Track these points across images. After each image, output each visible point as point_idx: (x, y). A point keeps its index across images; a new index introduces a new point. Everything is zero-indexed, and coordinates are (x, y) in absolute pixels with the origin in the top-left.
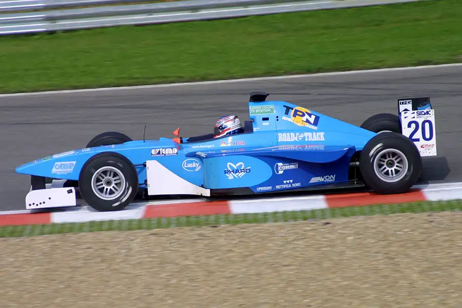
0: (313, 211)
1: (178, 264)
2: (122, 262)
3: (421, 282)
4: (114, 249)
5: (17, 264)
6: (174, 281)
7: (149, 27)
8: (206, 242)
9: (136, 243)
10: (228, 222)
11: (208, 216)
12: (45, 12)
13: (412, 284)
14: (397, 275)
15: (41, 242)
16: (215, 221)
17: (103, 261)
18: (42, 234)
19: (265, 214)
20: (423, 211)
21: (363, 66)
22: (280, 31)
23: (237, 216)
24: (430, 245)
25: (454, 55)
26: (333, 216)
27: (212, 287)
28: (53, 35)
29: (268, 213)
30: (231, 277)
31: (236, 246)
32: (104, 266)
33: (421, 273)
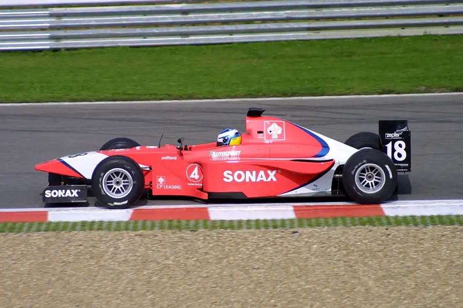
0: (283, 221)
1: (158, 263)
2: (110, 259)
3: (377, 289)
4: (103, 247)
5: (14, 257)
6: (155, 278)
7: (144, 49)
8: (186, 244)
9: (122, 242)
10: (206, 227)
11: (188, 221)
12: (51, 31)
13: (368, 290)
14: (355, 281)
15: (37, 238)
16: (195, 226)
17: (92, 258)
18: (38, 230)
19: (240, 222)
20: (382, 224)
21: (333, 92)
22: (260, 58)
23: (214, 222)
24: (386, 256)
25: (416, 86)
26: (301, 225)
27: (189, 285)
28: (57, 53)
29: (243, 220)
30: (207, 277)
31: (212, 248)
32: (93, 262)
33: (376, 280)
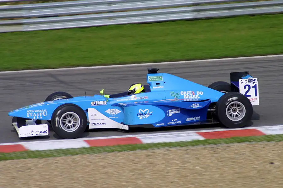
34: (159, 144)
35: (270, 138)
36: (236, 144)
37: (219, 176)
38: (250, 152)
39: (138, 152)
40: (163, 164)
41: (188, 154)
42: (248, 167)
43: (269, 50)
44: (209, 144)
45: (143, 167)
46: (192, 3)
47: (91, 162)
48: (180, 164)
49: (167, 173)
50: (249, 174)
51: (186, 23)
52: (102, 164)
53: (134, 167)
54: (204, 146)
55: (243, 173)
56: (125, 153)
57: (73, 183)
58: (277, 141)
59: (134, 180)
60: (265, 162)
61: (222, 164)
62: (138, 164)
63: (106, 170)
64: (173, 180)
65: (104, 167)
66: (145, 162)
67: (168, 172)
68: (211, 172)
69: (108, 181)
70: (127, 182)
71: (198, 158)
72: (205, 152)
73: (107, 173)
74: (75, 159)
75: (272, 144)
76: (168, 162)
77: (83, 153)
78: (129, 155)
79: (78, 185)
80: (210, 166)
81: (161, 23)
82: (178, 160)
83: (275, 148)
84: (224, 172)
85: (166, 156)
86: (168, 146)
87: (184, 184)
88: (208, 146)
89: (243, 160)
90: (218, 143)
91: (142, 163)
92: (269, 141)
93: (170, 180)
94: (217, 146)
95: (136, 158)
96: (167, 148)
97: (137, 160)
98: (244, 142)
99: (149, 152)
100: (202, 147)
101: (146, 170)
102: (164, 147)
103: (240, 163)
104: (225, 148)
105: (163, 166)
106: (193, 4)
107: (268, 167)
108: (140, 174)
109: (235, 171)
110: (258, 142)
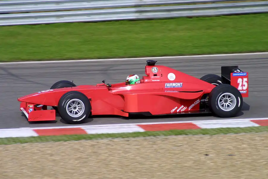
34: (103, 134)
35: (205, 132)
36: (174, 137)
37: (158, 166)
38: (187, 144)
39: (83, 142)
40: (106, 153)
41: (129, 145)
42: (185, 158)
43: (205, 50)
44: (149, 136)
45: (87, 155)
46: (134, 5)
47: (39, 150)
48: (122, 154)
49: (110, 162)
50: (186, 165)
51: (128, 23)
52: (49, 152)
53: (79, 156)
54: (145, 138)
55: (179, 163)
56: (71, 142)
57: (22, 169)
58: (212, 134)
59: (79, 168)
60: (200, 154)
61: (161, 155)
62: (82, 152)
63: (53, 158)
64: (116, 169)
65: (52, 155)
66: (90, 151)
67: (111, 160)
68: (151, 162)
69: (55, 168)
70: (73, 169)
71: (138, 149)
72: (145, 143)
73: (54, 160)
74: (24, 147)
75: (207, 137)
76: (111, 152)
77: (31, 141)
78: (75, 144)
79: (27, 171)
80: (150, 156)
81: (106, 22)
82: (120, 150)
83: (210, 141)
84: (163, 162)
85: (109, 146)
86: (111, 137)
87: (126, 172)
88: (148, 138)
89: (180, 152)
90: (157, 135)
91: (86, 152)
92: (204, 134)
93: (112, 168)
94: (156, 138)
95: (81, 147)
96: (110, 139)
97: (82, 149)
98: (181, 134)
99: (94, 142)
100: (142, 138)
101: (90, 158)
102: (107, 138)
103: (177, 154)
104: (164, 140)
105: (106, 155)
106: (136, 5)
107: (203, 158)
108: (86, 162)
109: (172, 161)
110: (194, 135)
